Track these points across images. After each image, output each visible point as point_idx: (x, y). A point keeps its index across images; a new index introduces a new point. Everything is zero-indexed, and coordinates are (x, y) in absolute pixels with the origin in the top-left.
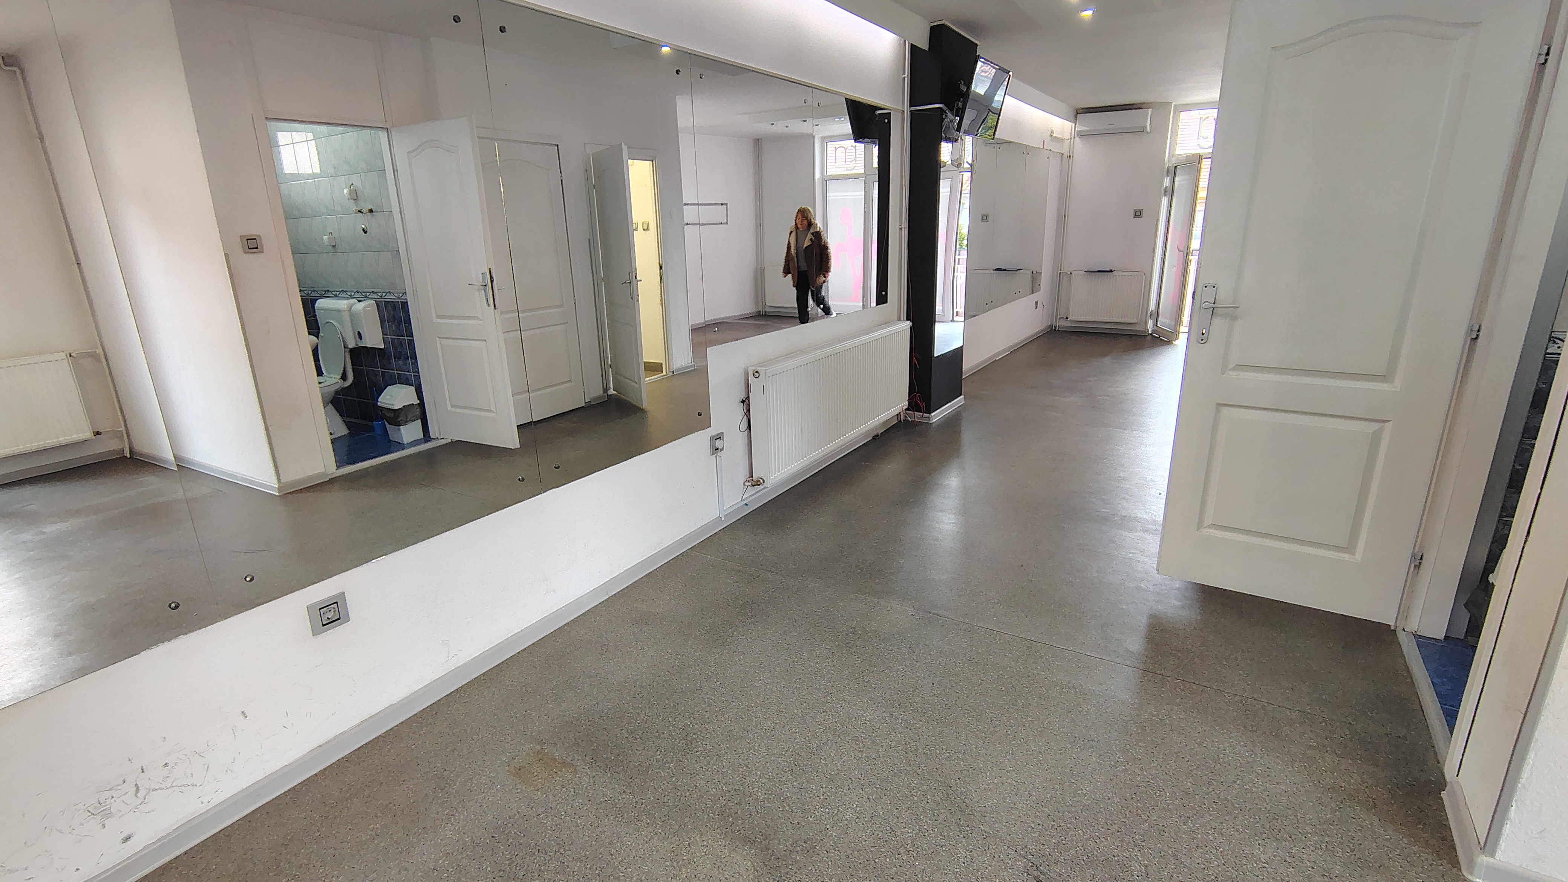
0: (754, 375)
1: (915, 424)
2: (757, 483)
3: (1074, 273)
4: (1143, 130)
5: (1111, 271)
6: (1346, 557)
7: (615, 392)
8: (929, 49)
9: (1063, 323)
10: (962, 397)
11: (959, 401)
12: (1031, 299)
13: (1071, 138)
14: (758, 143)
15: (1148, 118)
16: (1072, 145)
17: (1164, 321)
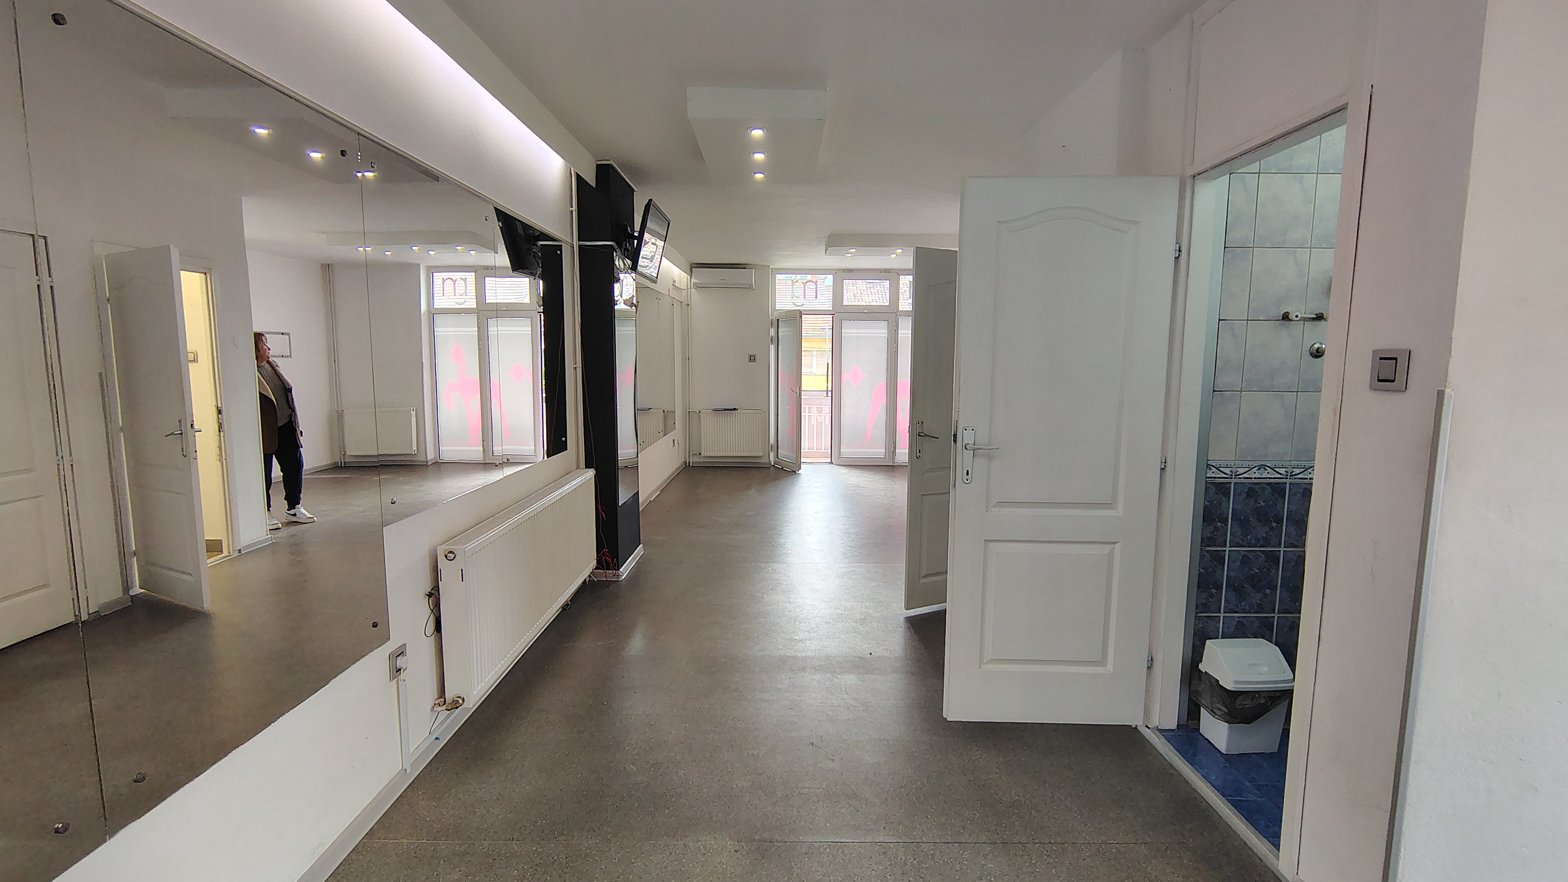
0: (446, 556)
1: (608, 584)
2: (455, 705)
3: (702, 411)
4: (750, 287)
5: (735, 409)
6: (1100, 670)
7: (143, 590)
8: (596, 186)
9: (696, 459)
10: (641, 546)
11: (640, 550)
12: (669, 437)
13: (688, 289)
14: (327, 269)
15: (752, 276)
16: (689, 297)
17: (785, 453)
